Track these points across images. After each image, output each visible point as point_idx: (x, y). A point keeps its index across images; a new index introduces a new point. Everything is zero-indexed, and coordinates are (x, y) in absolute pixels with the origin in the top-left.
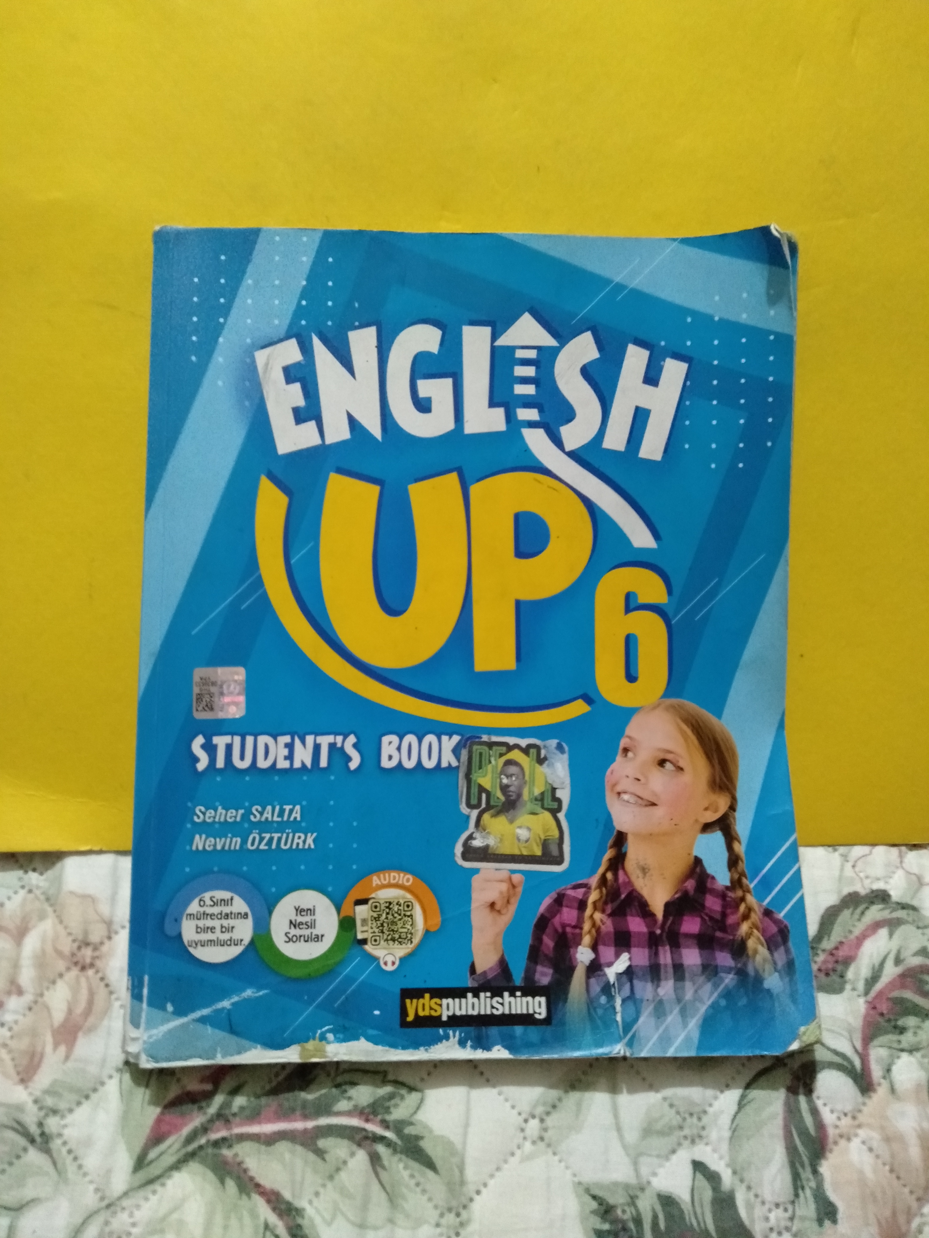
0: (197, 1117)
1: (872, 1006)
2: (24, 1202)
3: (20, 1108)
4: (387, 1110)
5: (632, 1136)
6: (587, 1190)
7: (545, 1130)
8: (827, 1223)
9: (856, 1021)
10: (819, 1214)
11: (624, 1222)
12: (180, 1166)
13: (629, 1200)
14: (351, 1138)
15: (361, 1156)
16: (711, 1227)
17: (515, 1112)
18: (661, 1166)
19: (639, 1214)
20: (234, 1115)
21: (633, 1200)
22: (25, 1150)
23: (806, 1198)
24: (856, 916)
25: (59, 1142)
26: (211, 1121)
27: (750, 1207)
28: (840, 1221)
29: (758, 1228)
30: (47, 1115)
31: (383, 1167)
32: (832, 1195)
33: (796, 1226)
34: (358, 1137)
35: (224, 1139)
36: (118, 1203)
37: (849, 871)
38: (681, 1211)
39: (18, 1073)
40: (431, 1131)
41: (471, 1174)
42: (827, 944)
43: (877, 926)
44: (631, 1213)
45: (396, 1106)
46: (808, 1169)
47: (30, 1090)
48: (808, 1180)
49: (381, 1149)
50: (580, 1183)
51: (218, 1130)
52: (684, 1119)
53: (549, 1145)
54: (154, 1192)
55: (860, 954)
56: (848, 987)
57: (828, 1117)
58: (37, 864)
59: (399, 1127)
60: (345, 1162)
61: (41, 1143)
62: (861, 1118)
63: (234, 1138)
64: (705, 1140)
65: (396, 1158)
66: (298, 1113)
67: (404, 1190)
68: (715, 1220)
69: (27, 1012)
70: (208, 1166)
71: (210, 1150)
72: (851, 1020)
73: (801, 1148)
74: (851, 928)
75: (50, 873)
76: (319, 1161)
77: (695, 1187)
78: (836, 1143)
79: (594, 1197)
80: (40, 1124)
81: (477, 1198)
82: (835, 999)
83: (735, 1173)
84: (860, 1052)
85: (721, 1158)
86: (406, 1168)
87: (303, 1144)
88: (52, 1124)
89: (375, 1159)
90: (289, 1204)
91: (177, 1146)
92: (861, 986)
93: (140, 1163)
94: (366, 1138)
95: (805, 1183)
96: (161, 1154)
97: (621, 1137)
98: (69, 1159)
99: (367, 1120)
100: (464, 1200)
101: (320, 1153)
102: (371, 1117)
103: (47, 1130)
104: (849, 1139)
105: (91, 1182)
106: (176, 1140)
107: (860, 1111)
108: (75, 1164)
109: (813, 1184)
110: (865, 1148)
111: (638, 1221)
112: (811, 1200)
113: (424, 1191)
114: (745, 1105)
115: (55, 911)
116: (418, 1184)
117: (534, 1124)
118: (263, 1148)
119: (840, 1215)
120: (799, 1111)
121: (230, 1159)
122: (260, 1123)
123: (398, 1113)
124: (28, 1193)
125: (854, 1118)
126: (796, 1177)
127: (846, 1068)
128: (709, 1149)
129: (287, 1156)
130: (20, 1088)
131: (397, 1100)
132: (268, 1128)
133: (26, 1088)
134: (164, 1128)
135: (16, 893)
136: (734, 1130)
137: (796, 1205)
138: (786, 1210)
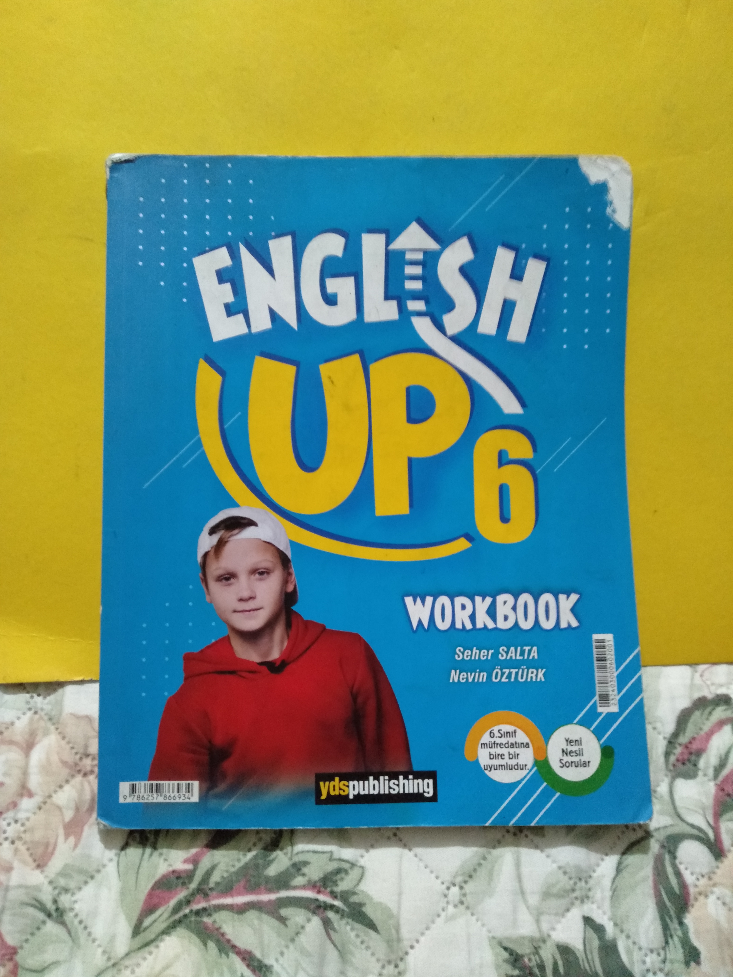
0: (182, 891)
1: (721, 788)
2: (46, 965)
3: (37, 888)
4: (335, 883)
5: (534, 900)
6: (500, 944)
7: (464, 895)
8: (693, 964)
9: (709, 801)
10: (685, 957)
11: (530, 968)
12: (169, 931)
13: (534, 950)
14: (307, 908)
15: (316, 922)
16: (599, 969)
17: (439, 881)
18: (559, 922)
19: (542, 961)
20: (211, 889)
21: (536, 950)
22: (44, 922)
23: (674, 944)
24: (705, 716)
25: (71, 914)
26: (193, 894)
27: (630, 953)
28: (702, 963)
29: (637, 970)
30: (60, 893)
31: (335, 930)
32: (696, 942)
33: (668, 966)
34: (313, 906)
35: (204, 909)
36: (122, 962)
37: (698, 680)
38: (577, 959)
39: (35, 861)
40: (371, 899)
41: (406, 933)
42: (683, 739)
43: (721, 723)
44: (537, 962)
45: (342, 879)
46: (675, 921)
47: (46, 873)
48: (675, 929)
49: (331, 915)
50: (494, 938)
51: (199, 902)
52: (575, 884)
53: (468, 908)
54: (150, 953)
55: (709, 746)
56: (700, 773)
57: (689, 879)
58: (41, 690)
59: (344, 896)
60: (303, 927)
61: (57, 917)
62: (716, 879)
63: (212, 908)
64: (591, 900)
65: (344, 921)
66: (262, 888)
67: (352, 947)
68: (602, 964)
69: (38, 811)
70: (192, 931)
71: (193, 919)
72: (704, 800)
73: (668, 904)
74: (702, 726)
75: (52, 698)
76: (282, 926)
77: (587, 938)
78: (696, 899)
79: (506, 949)
80: (55, 901)
81: (411, 952)
82: (690, 783)
83: (616, 925)
84: (712, 825)
85: (604, 913)
86: (352, 929)
87: (268, 913)
88: (65, 900)
89: (327, 924)
90: (259, 961)
91: (166, 915)
92: (711, 772)
93: (137, 930)
94: (319, 907)
95: (673, 932)
96: (154, 921)
97: (525, 901)
98: (80, 928)
99: (319, 892)
100: (401, 954)
101: (283, 920)
102: (322, 889)
103: (61, 906)
104: (706, 896)
105: (99, 946)
106: (165, 910)
107: (714, 873)
108: (86, 933)
109: (680, 933)
110: (719, 902)
111: (542, 967)
112: (679, 946)
113: (368, 948)
114: (621, 870)
115: (57, 729)
116: (362, 942)
117: (455, 890)
118: (236, 916)
119: (703, 957)
120: (665, 873)
121: (210, 926)
122: (232, 896)
123: (343, 885)
124: (48, 957)
125: (710, 878)
126: (665, 928)
127: (702, 839)
128: (594, 906)
129: (256, 922)
130: (37, 872)
131: (343, 875)
132: (240, 900)
133: (42, 872)
134: (155, 901)
135: (24, 714)
136: (614, 890)
137: (667, 949)
138: (659, 954)
